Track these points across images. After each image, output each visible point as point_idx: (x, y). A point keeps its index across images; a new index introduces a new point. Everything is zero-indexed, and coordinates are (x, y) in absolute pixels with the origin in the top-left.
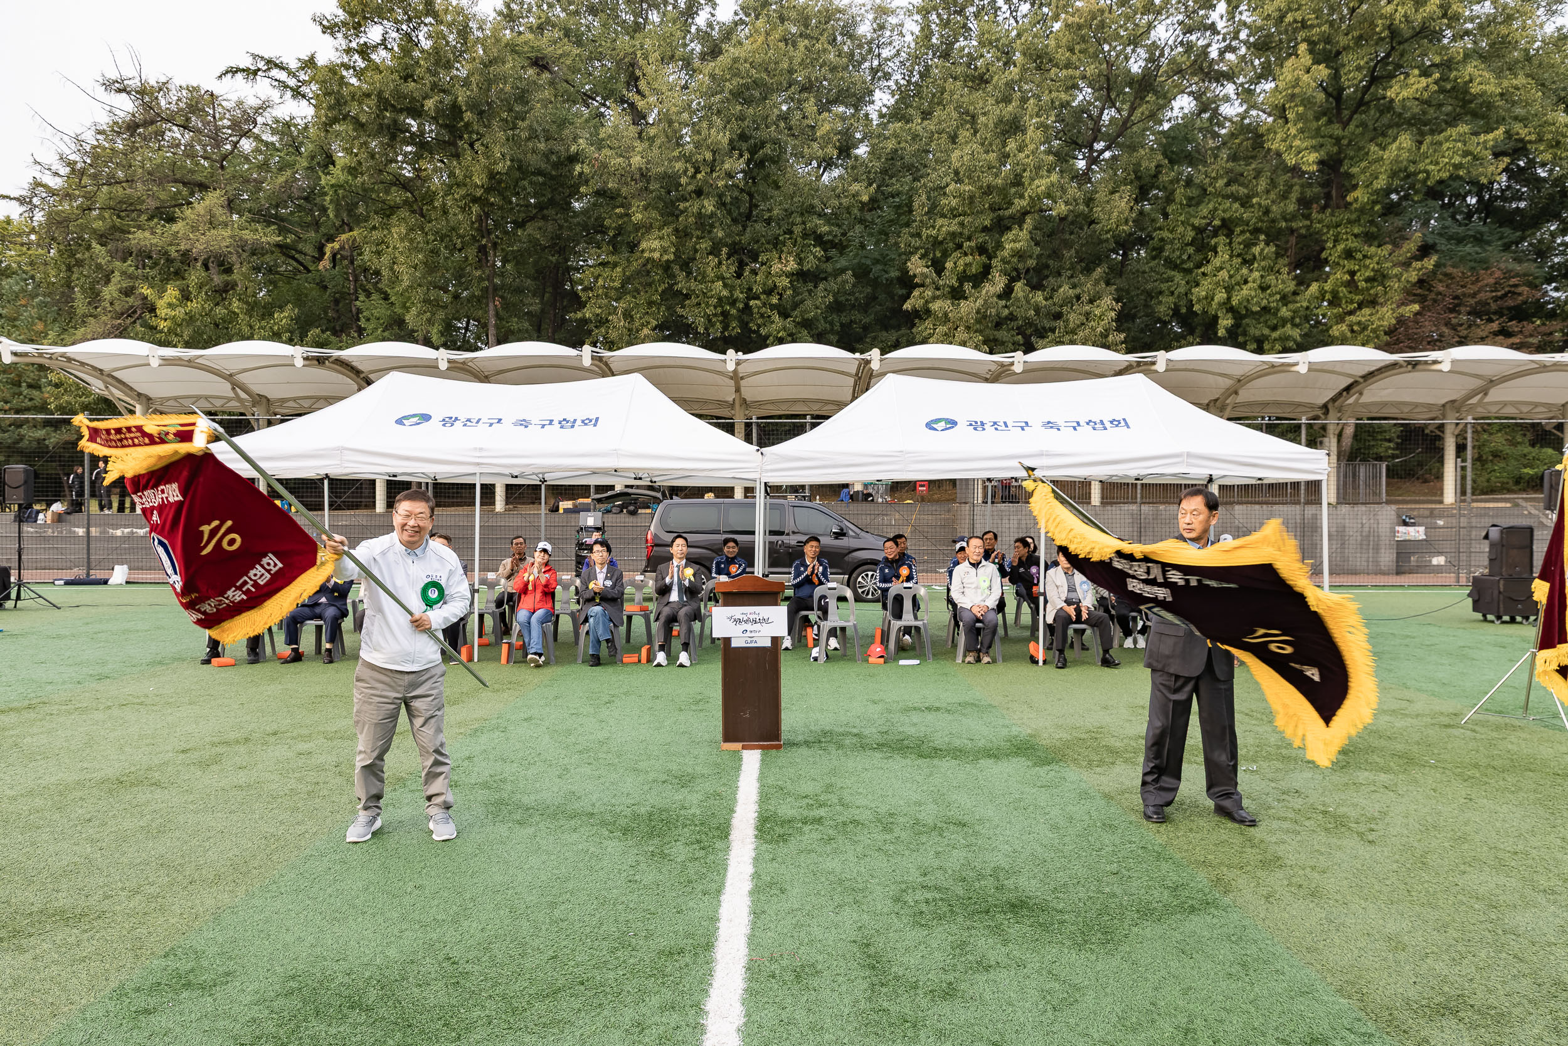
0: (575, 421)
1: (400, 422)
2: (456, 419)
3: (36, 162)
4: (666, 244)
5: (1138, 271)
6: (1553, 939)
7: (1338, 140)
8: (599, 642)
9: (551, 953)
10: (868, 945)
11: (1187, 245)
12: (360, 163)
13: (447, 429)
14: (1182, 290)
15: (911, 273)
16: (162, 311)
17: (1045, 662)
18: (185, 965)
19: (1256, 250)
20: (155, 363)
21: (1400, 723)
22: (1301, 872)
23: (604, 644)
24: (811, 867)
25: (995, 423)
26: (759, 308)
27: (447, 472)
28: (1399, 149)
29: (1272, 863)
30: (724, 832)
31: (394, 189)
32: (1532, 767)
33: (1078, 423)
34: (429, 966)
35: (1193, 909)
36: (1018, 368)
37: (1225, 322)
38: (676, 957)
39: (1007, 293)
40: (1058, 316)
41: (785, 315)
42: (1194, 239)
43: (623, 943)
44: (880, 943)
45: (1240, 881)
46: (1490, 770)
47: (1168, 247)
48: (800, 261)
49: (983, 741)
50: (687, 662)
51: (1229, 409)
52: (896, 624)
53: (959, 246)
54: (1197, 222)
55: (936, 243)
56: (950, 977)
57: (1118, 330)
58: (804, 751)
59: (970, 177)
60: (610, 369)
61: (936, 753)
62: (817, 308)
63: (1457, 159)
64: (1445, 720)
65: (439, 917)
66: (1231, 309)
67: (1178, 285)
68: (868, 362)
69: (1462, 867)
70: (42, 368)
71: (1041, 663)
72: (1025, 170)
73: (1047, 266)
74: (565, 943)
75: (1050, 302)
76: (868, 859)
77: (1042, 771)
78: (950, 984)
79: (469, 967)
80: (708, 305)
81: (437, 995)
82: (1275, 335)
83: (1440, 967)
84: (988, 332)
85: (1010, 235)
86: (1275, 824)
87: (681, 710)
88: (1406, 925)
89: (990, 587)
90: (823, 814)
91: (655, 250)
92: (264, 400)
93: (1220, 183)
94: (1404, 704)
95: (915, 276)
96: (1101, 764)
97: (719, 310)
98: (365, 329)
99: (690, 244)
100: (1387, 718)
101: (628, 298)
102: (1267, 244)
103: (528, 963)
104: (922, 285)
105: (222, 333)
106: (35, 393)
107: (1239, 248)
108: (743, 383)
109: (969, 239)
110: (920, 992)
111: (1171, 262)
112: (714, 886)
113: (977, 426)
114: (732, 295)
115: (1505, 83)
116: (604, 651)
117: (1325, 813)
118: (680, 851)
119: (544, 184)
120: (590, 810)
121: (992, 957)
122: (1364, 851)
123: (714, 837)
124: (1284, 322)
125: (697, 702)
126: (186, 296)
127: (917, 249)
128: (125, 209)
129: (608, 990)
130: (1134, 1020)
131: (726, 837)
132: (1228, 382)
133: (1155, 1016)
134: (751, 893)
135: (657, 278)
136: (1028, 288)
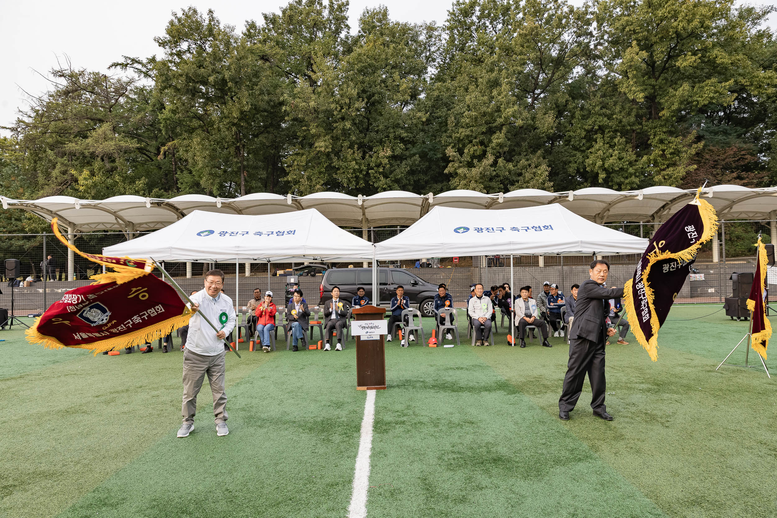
0: (284, 232)
1: (199, 234)
2: (226, 232)
3: (20, 111)
4: (327, 144)
5: (558, 152)
6: (749, 470)
7: (653, 86)
8: (297, 339)
9: (276, 486)
10: (425, 479)
11: (582, 138)
12: (177, 108)
13: (222, 237)
14: (581, 160)
15: (447, 155)
16: (81, 182)
17: (515, 345)
18: (103, 496)
19: (616, 140)
20: (78, 207)
21: (686, 370)
22: (632, 442)
23: (300, 341)
24: (399, 444)
25: (488, 229)
26: (373, 174)
27: (222, 258)
28: (683, 90)
29: (619, 437)
30: (358, 428)
31: (194, 120)
32: (748, 390)
33: (528, 228)
34: (219, 493)
35: (580, 460)
36: (501, 201)
37: (602, 176)
38: (335, 487)
39: (495, 164)
40: (520, 174)
41: (386, 177)
42: (585, 136)
43: (310, 481)
44: (431, 478)
45: (603, 446)
46: (728, 392)
47: (573, 140)
48: (393, 150)
49: (483, 383)
50: (340, 349)
51: (605, 218)
52: (442, 328)
53: (471, 142)
54: (586, 127)
55: (459, 140)
56: (464, 493)
57: (550, 181)
58: (397, 390)
59: (475, 108)
60: (301, 205)
61: (461, 389)
62: (402, 173)
63: (712, 95)
64: (708, 368)
65: (222, 471)
66: (605, 169)
67: (578, 158)
68: (427, 199)
69: (710, 438)
70: (22, 211)
71: (513, 345)
72: (501, 104)
73: (514, 150)
74: (282, 482)
75: (516, 168)
76: (426, 440)
77: (511, 397)
78: (464, 496)
79: (237, 494)
80: (348, 173)
81: (222, 506)
82: (627, 181)
83: (695, 484)
84: (486, 183)
85: (495, 136)
86: (622, 420)
87: (337, 371)
88: (680, 464)
89: (487, 309)
90: (405, 419)
91: (322, 147)
92: (131, 224)
93: (597, 109)
94: (689, 361)
95: (449, 156)
96: (540, 392)
97: (354, 175)
98: (180, 188)
99: (339, 143)
100: (680, 368)
101: (309, 170)
102: (621, 137)
103: (265, 491)
104: (453, 161)
105: (110, 191)
106: (19, 223)
107: (607, 140)
108: (366, 211)
109: (476, 138)
110: (449, 500)
111: (575, 147)
112: (353, 454)
113: (479, 230)
114: (360, 168)
115: (733, 58)
116: (300, 343)
117: (646, 414)
118: (337, 438)
119: (267, 116)
120: (293, 420)
121: (484, 484)
122: (663, 431)
123: (353, 431)
124: (631, 175)
125: (345, 368)
126: (93, 174)
127: (450, 143)
128: (63, 132)
129: (303, 502)
130: (549, 511)
131: (359, 431)
132: (605, 205)
133: (559, 509)
134: (370, 457)
135: (323, 160)
136: (505, 161)
